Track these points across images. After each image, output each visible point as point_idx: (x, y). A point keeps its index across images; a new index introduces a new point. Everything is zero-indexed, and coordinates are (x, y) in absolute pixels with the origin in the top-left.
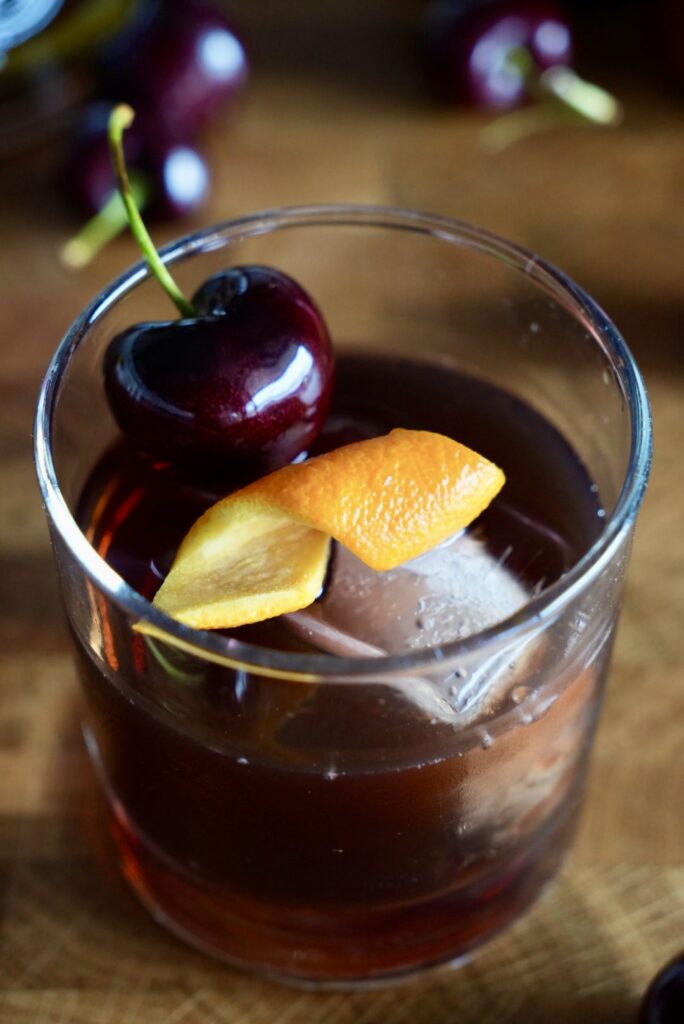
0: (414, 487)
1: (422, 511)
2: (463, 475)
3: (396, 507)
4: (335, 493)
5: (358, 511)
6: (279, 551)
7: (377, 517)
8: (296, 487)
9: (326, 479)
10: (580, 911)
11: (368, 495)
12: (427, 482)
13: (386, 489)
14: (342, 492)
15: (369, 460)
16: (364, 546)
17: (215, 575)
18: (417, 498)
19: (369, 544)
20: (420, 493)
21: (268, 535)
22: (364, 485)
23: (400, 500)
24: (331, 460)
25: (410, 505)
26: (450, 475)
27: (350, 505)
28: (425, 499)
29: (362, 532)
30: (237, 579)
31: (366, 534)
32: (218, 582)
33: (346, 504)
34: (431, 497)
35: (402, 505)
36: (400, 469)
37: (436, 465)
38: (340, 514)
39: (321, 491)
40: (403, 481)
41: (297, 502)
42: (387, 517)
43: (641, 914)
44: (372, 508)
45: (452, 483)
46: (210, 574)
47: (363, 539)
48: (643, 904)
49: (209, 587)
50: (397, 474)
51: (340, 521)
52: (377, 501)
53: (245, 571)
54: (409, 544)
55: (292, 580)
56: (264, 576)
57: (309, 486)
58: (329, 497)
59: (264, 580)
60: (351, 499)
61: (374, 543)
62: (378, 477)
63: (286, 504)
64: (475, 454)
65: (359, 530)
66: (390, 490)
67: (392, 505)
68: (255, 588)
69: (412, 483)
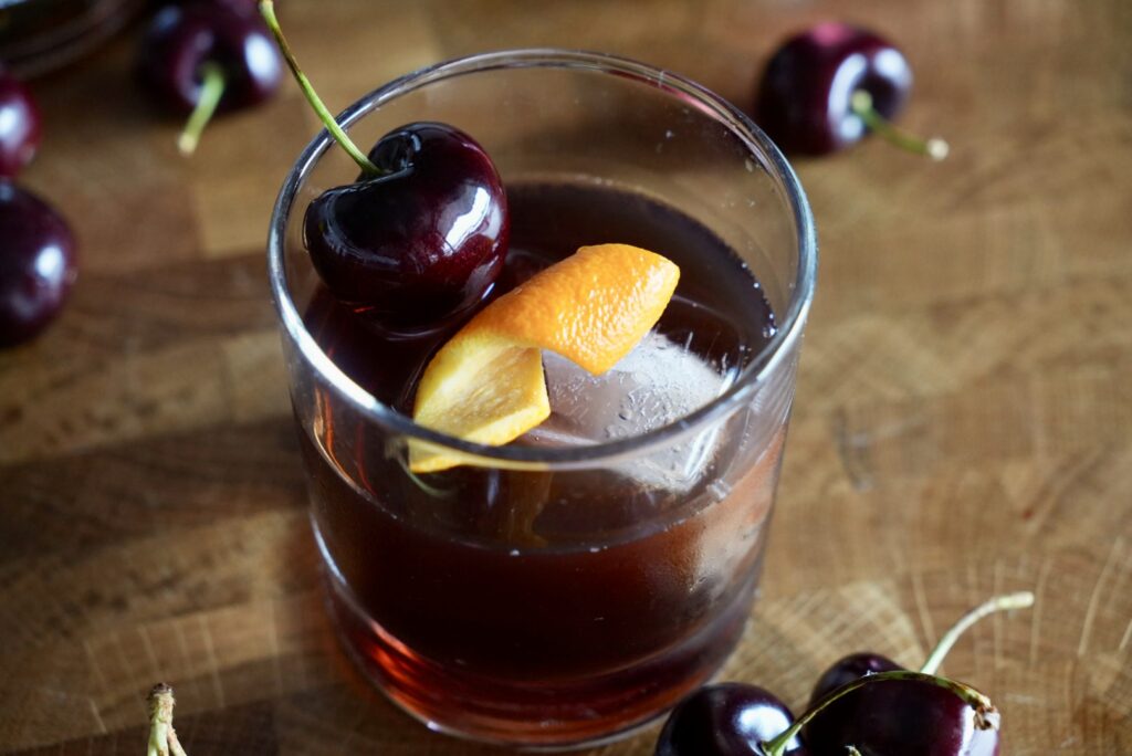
0: (614, 294)
1: (626, 313)
2: (651, 275)
3: (604, 315)
4: (550, 312)
5: (574, 325)
6: (504, 377)
7: (591, 326)
8: (515, 315)
9: (540, 302)
10: (778, 639)
11: (579, 308)
12: (623, 288)
13: (592, 300)
14: (557, 311)
15: (570, 279)
16: (585, 354)
17: (456, 409)
18: (619, 303)
19: (589, 351)
20: (621, 298)
21: (492, 363)
22: (573, 301)
23: (606, 308)
24: (540, 285)
25: (615, 310)
26: (640, 277)
27: (566, 321)
28: (626, 302)
29: (582, 343)
30: (476, 408)
31: (585, 343)
32: (460, 415)
33: (563, 320)
34: (630, 300)
35: (609, 312)
36: (598, 281)
37: (628, 271)
38: (560, 329)
39: (538, 314)
40: (605, 291)
41: (522, 328)
42: (599, 324)
43: (828, 630)
44: (585, 319)
45: (644, 284)
46: (451, 409)
47: (584, 349)
48: (828, 620)
49: (456, 421)
50: (597, 286)
51: (561, 336)
52: (587, 313)
53: (481, 400)
54: (620, 344)
55: (525, 400)
56: (499, 400)
57: (527, 312)
58: (547, 318)
59: (500, 405)
60: (566, 315)
61: (593, 350)
62: (583, 291)
63: (512, 331)
64: (655, 255)
65: (579, 341)
66: (595, 301)
67: (600, 314)
68: (497, 412)
69: (612, 291)
